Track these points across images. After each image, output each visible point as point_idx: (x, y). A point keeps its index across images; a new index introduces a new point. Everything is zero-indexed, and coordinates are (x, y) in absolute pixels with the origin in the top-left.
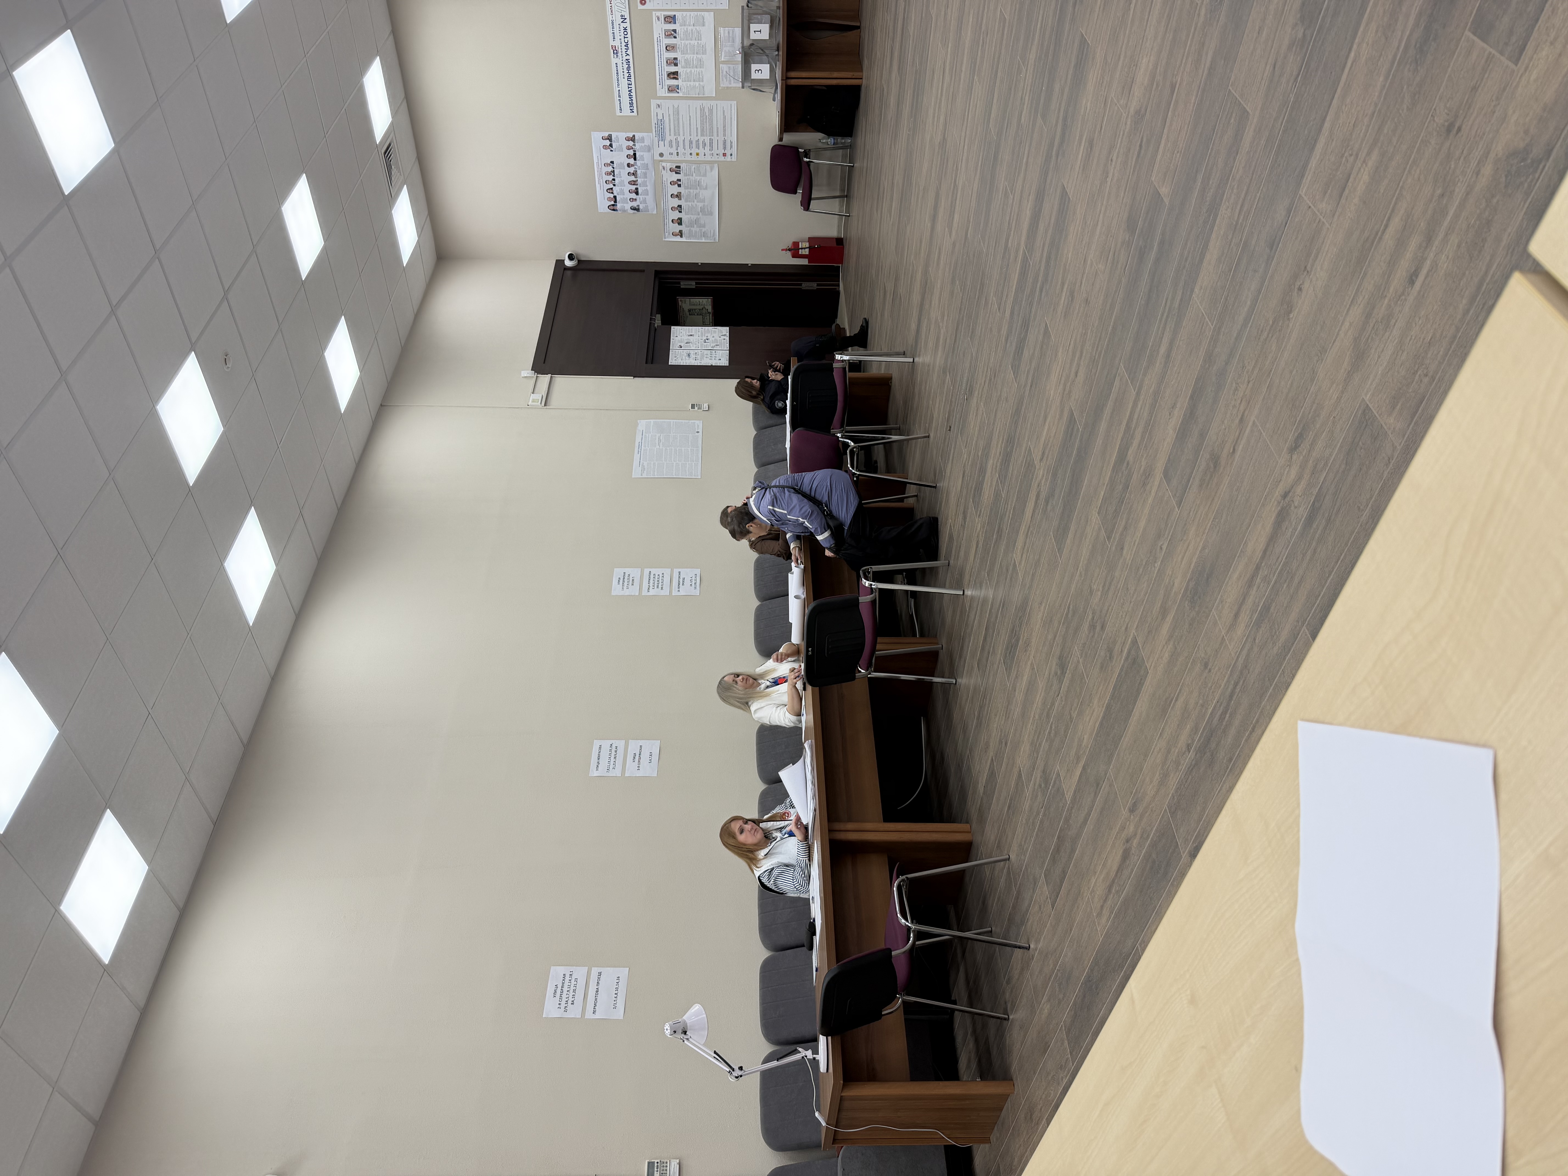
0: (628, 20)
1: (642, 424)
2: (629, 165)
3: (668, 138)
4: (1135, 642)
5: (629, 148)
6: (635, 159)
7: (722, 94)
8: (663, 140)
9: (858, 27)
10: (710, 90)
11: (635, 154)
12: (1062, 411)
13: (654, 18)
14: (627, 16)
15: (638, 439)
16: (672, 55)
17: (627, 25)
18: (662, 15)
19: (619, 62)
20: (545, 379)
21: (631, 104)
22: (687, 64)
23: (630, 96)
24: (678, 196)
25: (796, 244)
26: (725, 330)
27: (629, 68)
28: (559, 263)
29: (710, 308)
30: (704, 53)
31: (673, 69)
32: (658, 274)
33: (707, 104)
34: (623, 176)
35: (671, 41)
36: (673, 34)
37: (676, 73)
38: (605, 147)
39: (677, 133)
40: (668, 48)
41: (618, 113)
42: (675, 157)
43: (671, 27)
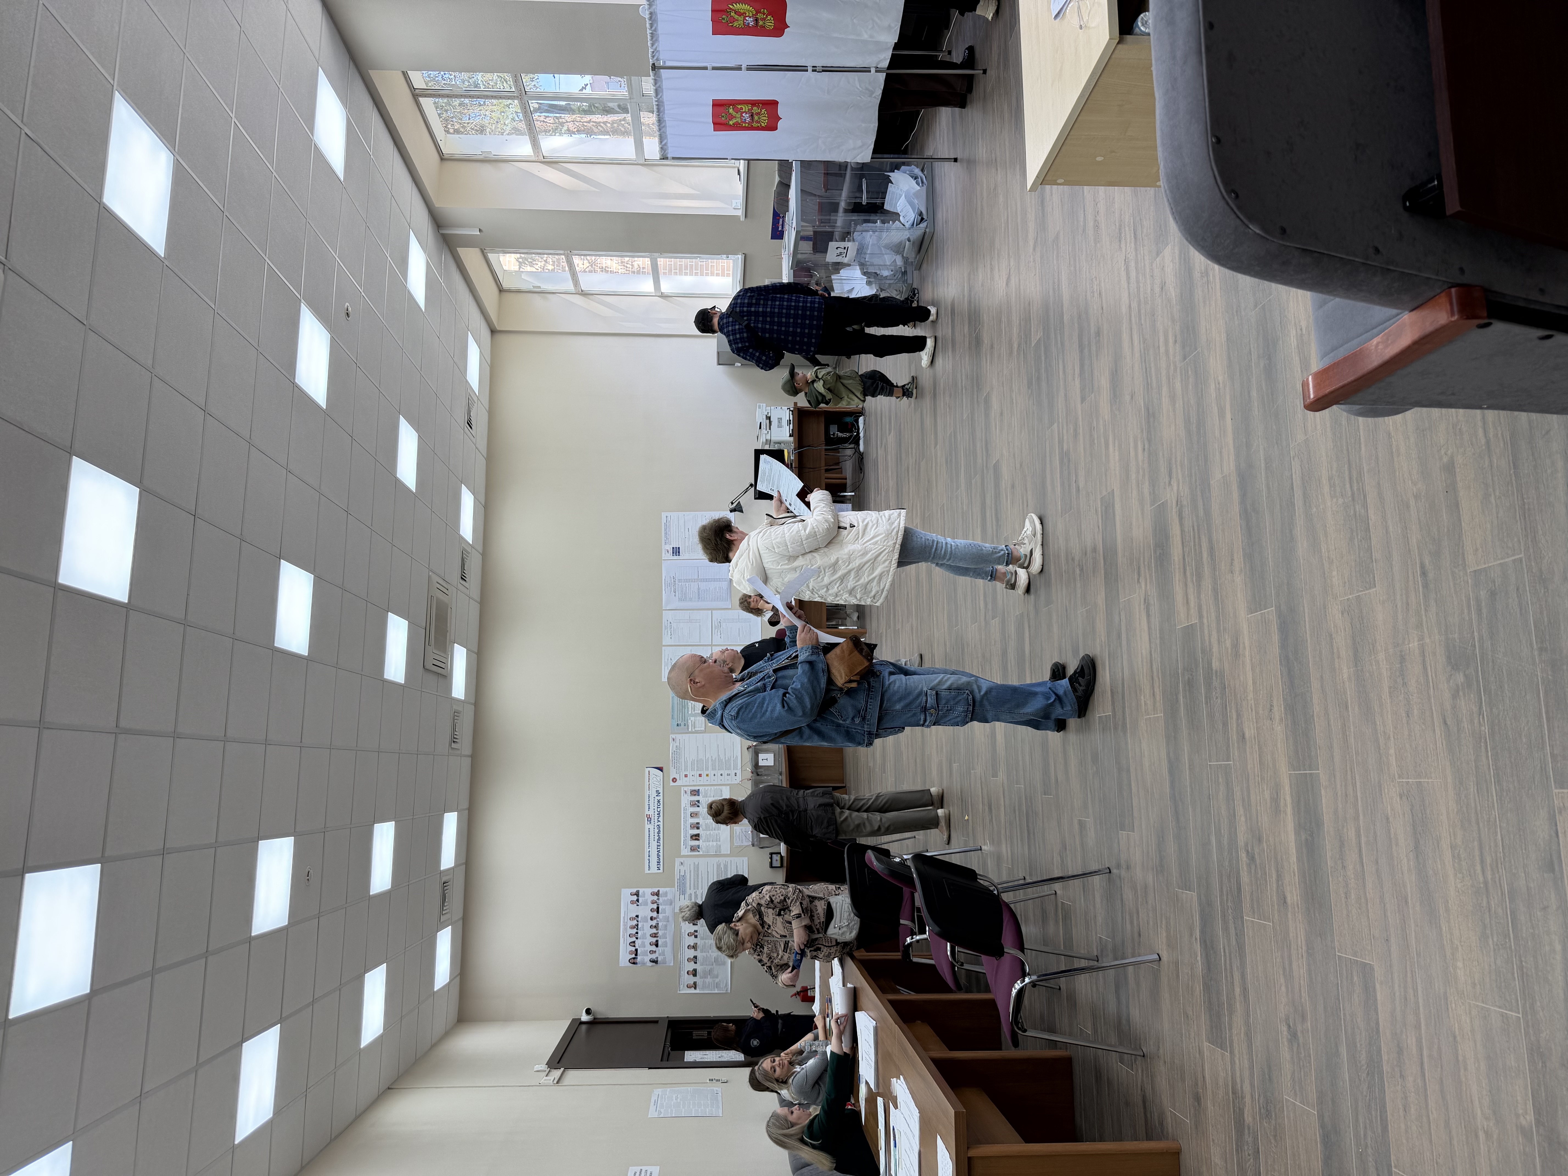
0: (661, 794)
1: (658, 1091)
3: (688, 892)
7: (736, 853)
10: (726, 849)
13: (682, 792)
14: (661, 791)
15: (654, 1098)
16: (695, 820)
17: (661, 798)
18: (688, 789)
19: (651, 827)
20: (558, 1071)
21: (659, 862)
23: (658, 856)
24: (695, 947)
25: (805, 988)
27: (659, 832)
28: (576, 1019)
31: (695, 832)
32: (670, 1023)
33: (722, 860)
35: (695, 809)
36: (696, 804)
37: (698, 835)
40: (693, 815)
41: (647, 871)
43: (696, 798)
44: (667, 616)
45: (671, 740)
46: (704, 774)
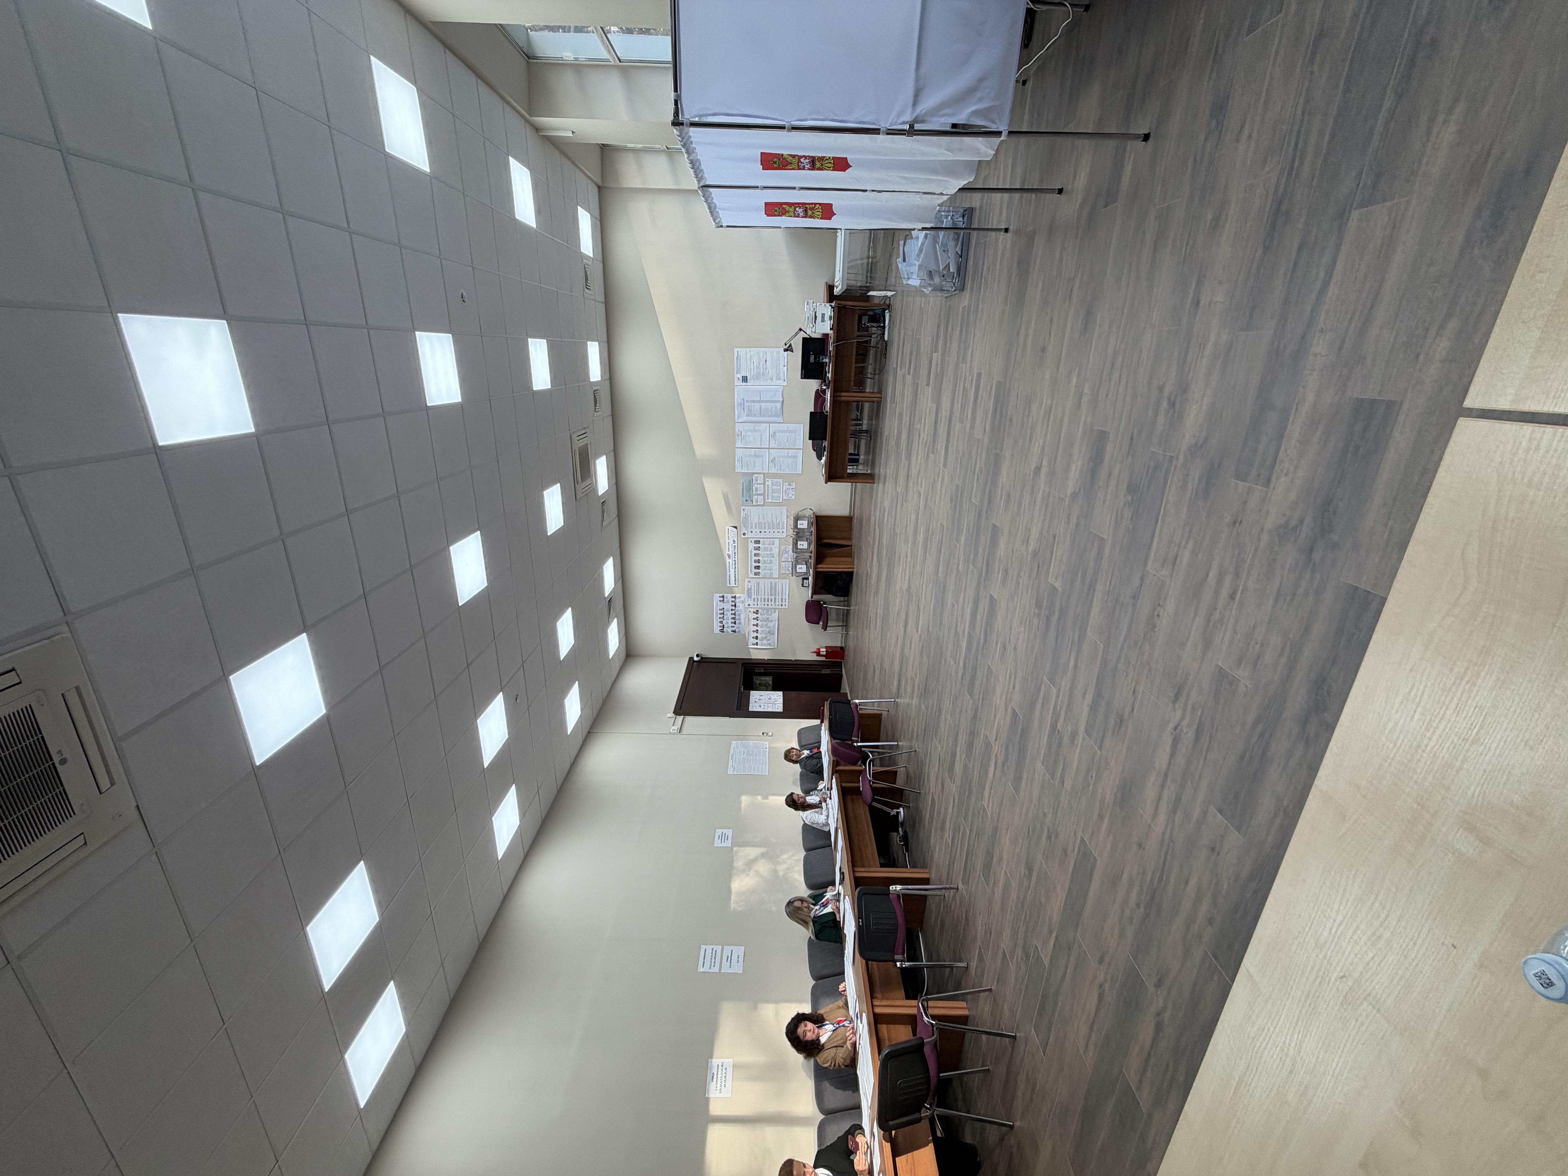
0: (736, 542)
1: (734, 744)
2: (732, 610)
3: (753, 597)
4: (1082, 840)
5: (732, 601)
6: (735, 607)
7: (782, 576)
8: (750, 598)
9: (851, 546)
10: (776, 575)
11: (735, 605)
12: (1006, 710)
13: (749, 541)
14: (736, 540)
15: (731, 752)
16: (757, 558)
17: (736, 544)
18: (753, 540)
19: (730, 561)
20: (680, 718)
21: (735, 580)
22: (764, 562)
23: (735, 577)
24: (757, 625)
25: (819, 649)
26: (781, 693)
27: (735, 564)
28: (691, 659)
29: (771, 683)
30: (773, 557)
31: (757, 564)
32: (743, 664)
33: (773, 581)
34: (729, 615)
35: (757, 552)
36: (758, 549)
37: (759, 566)
38: (720, 601)
39: (758, 594)
40: (755, 555)
41: (728, 585)
42: (756, 606)
43: (757, 545)
44: (738, 427)
45: (742, 510)
46: (763, 531)
